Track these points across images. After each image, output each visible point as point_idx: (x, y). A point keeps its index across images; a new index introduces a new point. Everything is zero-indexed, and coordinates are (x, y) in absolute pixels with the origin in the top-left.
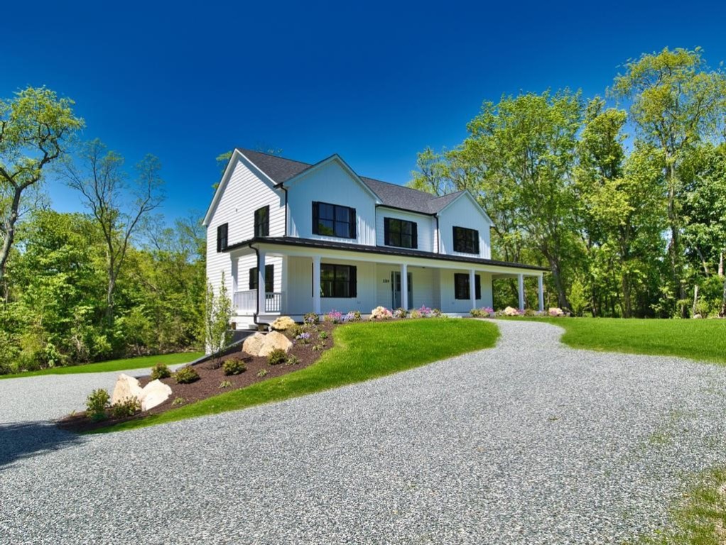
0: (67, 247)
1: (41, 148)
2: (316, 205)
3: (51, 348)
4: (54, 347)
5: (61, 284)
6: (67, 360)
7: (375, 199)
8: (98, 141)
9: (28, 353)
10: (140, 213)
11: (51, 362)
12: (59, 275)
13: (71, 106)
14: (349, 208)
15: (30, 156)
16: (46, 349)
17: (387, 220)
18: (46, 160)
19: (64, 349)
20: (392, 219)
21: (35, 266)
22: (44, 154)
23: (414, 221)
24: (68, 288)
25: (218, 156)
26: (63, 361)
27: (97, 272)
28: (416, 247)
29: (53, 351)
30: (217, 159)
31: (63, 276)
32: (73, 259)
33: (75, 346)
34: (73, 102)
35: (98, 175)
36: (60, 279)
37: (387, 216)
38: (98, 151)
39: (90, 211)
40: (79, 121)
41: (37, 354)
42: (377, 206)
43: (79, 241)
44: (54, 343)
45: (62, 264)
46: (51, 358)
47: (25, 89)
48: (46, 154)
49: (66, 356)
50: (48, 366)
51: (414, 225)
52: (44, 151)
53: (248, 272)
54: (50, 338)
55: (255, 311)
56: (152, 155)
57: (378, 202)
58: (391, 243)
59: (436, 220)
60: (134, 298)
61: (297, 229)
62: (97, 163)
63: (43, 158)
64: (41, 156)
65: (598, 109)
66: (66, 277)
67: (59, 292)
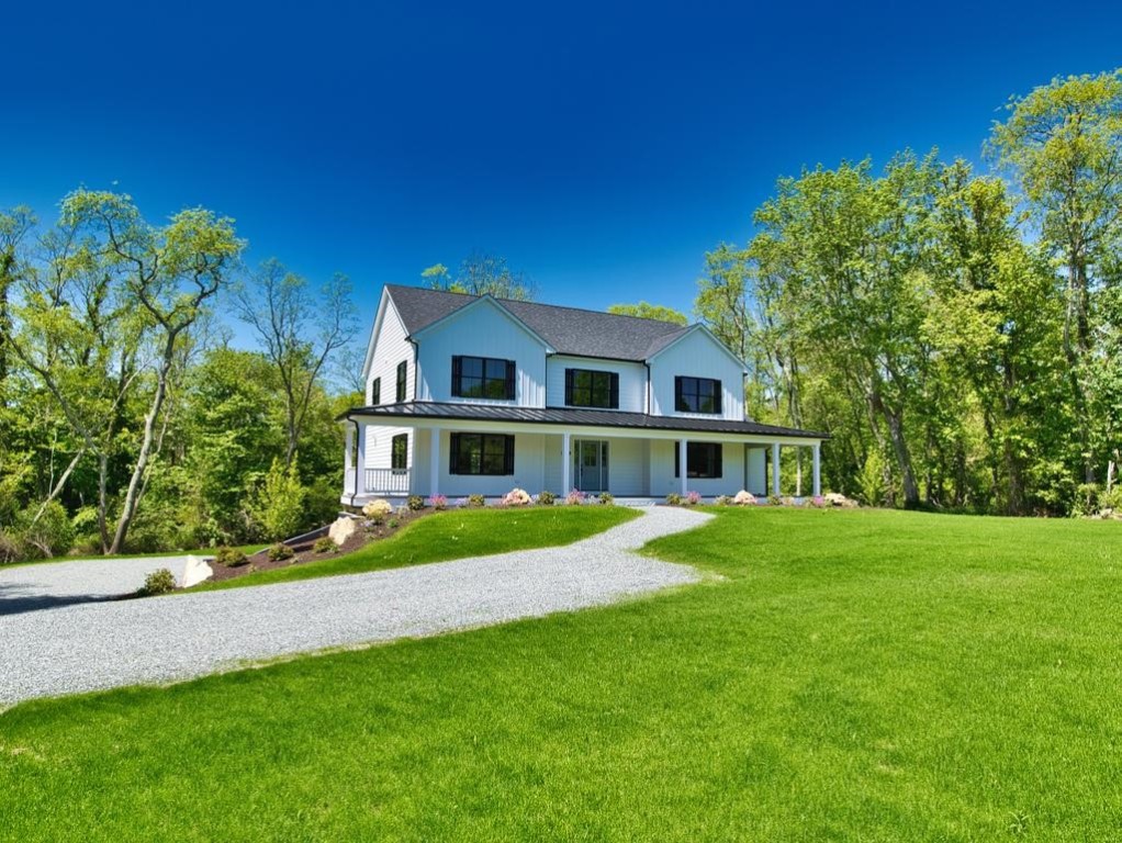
0: (237, 397)
1: (197, 282)
2: (458, 361)
3: (213, 523)
4: (216, 522)
5: (230, 444)
6: (230, 539)
7: (545, 347)
8: (275, 261)
9: (188, 530)
10: (327, 350)
11: (212, 542)
12: (228, 432)
13: (232, 225)
14: (506, 361)
15: (186, 292)
16: (208, 525)
17: (570, 373)
18: (204, 295)
19: (229, 526)
20: (578, 370)
21: (201, 420)
22: (200, 289)
23: (614, 371)
24: (238, 449)
25: (423, 271)
26: (226, 541)
27: (272, 429)
28: (617, 407)
29: (215, 528)
30: (423, 274)
31: (232, 434)
32: (242, 411)
33: (243, 522)
34: (232, 220)
35: (275, 303)
36: (227, 439)
37: (570, 367)
38: (276, 272)
39: (266, 350)
40: (242, 243)
41: (197, 531)
42: (549, 356)
43: (251, 390)
44: (216, 518)
45: (231, 420)
46: (212, 537)
47: (179, 212)
48: (203, 288)
49: (228, 535)
50: (208, 546)
51: (615, 377)
52: (201, 285)
53: (391, 440)
54: (212, 512)
55: (353, 492)
56: (340, 274)
57: (548, 351)
58: (576, 402)
59: (646, 368)
60: (330, 461)
61: (430, 391)
62: (273, 289)
63: (199, 294)
64: (196, 290)
65: (961, 179)
66: (235, 435)
67: (226, 453)
